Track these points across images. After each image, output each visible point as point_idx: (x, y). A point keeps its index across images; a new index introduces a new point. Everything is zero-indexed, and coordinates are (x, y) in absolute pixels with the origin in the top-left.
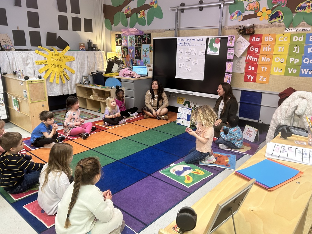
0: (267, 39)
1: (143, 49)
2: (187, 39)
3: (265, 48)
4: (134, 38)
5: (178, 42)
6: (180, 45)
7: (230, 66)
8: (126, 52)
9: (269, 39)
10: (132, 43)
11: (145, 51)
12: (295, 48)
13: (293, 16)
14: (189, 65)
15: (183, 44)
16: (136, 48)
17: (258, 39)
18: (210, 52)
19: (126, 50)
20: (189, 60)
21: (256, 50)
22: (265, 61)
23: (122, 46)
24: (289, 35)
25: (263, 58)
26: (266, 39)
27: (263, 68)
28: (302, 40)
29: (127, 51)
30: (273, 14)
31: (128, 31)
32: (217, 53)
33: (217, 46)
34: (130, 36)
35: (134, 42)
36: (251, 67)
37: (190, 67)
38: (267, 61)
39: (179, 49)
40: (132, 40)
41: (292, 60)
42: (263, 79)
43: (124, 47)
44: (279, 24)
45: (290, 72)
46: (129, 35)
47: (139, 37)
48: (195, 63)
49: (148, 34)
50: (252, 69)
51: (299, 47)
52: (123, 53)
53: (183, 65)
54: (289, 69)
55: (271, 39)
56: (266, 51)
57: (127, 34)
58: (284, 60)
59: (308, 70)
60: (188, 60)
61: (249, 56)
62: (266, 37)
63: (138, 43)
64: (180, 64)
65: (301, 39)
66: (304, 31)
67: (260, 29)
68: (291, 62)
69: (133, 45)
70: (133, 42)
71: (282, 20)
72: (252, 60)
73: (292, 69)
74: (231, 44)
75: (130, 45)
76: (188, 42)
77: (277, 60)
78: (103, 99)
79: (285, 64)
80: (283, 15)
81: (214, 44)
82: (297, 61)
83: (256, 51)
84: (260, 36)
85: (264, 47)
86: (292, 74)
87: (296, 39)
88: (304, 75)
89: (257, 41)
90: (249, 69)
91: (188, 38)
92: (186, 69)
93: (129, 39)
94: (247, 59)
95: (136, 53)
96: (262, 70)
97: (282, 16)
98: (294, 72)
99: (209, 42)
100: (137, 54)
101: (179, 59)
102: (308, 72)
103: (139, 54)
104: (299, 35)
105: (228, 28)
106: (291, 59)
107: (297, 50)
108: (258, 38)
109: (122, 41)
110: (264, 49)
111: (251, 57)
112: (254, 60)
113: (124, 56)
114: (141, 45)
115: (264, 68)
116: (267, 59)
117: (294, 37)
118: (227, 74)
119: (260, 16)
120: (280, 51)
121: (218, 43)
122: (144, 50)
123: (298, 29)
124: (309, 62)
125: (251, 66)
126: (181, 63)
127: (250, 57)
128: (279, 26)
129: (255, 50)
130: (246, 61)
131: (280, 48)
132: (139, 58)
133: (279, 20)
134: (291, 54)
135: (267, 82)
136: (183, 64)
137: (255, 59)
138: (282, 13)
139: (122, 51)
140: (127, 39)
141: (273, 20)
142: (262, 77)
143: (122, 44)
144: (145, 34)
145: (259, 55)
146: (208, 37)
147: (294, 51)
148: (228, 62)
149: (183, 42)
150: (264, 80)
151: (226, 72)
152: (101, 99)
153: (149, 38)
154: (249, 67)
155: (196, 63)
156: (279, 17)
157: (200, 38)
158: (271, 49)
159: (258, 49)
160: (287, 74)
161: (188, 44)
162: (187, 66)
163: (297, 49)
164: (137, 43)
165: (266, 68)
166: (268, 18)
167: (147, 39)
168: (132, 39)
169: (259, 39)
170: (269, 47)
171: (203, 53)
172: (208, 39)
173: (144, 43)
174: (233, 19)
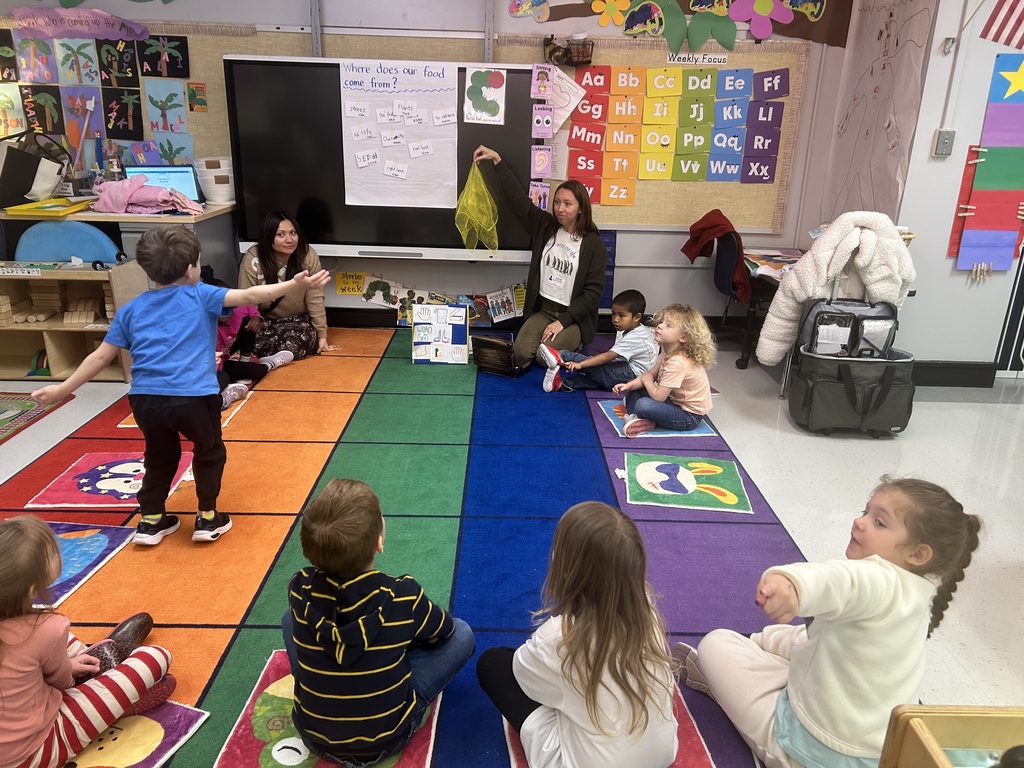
0: (624, 80)
1: (151, 99)
2: (381, 69)
3: (621, 106)
4: (91, 51)
5: (345, 76)
6: (353, 87)
7: (543, 158)
8: (50, 111)
9: (628, 80)
10: (84, 71)
11: (163, 108)
12: (695, 107)
13: (688, 22)
14: (396, 159)
15: (367, 85)
16: (110, 96)
17: (599, 81)
18: (474, 115)
19: (45, 99)
20: (396, 140)
21: (597, 110)
22: (621, 141)
23: (20, 83)
24: (679, 72)
25: (616, 133)
26: (620, 80)
27: (615, 164)
28: (708, 87)
29: (58, 107)
30: (636, 9)
31: (55, 21)
32: (499, 120)
33: (497, 95)
34: (66, 41)
35: (95, 67)
36: (586, 161)
37: (404, 167)
38: (627, 142)
39: (351, 103)
40: (82, 60)
41: (689, 138)
42: (618, 193)
43: (36, 89)
44: (653, 39)
45: (685, 171)
46: (59, 36)
47: (121, 46)
48: (421, 150)
49: (171, 39)
50: (587, 165)
51: (702, 105)
52: (32, 113)
53: (371, 160)
54: (682, 162)
55: (634, 82)
56: (624, 113)
57: (49, 31)
58: (670, 139)
59: (725, 163)
60: (391, 143)
61: (576, 128)
62: (620, 75)
63: (119, 71)
64: (360, 154)
65: (707, 84)
66: (712, 63)
67: (602, 51)
68: (686, 145)
69: (87, 81)
70: (86, 66)
71: (661, 31)
72: (588, 140)
73: (689, 162)
74: (545, 91)
75: (67, 78)
76: (388, 78)
77: (653, 138)
78: (42, 317)
79: (672, 149)
80: (662, 16)
81: (484, 89)
82: (699, 141)
83: (597, 115)
84: (606, 71)
85: (618, 104)
86: (690, 177)
87: (694, 83)
88: (717, 177)
89: (597, 84)
90: (579, 167)
91: (387, 63)
92: (386, 172)
93: (60, 53)
94: (573, 137)
95: (114, 115)
96: (617, 169)
97: (660, 19)
98: (695, 171)
99: (469, 84)
100: (117, 120)
101: (356, 138)
102: (725, 167)
103: (130, 119)
104: (702, 73)
105: (509, 41)
106: (686, 135)
107: (697, 112)
108: (598, 77)
109: (22, 62)
110: (620, 109)
111: (584, 130)
112: (593, 141)
113: (43, 124)
114: (135, 82)
115: (621, 163)
116: (627, 136)
117: (691, 78)
118: (537, 183)
119: (601, 13)
120: (658, 114)
121: (497, 86)
122: (155, 103)
123: (699, 56)
124: (727, 144)
125: (584, 158)
126: (366, 153)
127: (580, 132)
128: (652, 47)
129: (594, 111)
130: (571, 143)
131: (659, 105)
132: (137, 134)
133: (654, 30)
134: (685, 123)
135: (630, 199)
136: (375, 156)
137: (595, 137)
138: (660, 11)
139: (25, 107)
140: (48, 51)
141: (638, 28)
142: (616, 188)
143: (21, 73)
144: (157, 38)
145: (605, 124)
146: (462, 65)
147: (691, 116)
148: (537, 147)
149: (366, 78)
150: (621, 196)
151: (533, 177)
152: (32, 318)
153: (176, 53)
154: (579, 160)
155: (425, 151)
156: (653, 21)
157: (435, 66)
158: (634, 107)
159: (600, 107)
160: (678, 175)
161: (388, 85)
162: (389, 163)
163: (698, 109)
164: (115, 73)
165: (625, 163)
166: (623, 19)
167: (165, 57)
168: (82, 54)
169: (602, 78)
170: (630, 103)
171: (448, 118)
172: (462, 71)
173: (155, 73)
174: (521, 13)
